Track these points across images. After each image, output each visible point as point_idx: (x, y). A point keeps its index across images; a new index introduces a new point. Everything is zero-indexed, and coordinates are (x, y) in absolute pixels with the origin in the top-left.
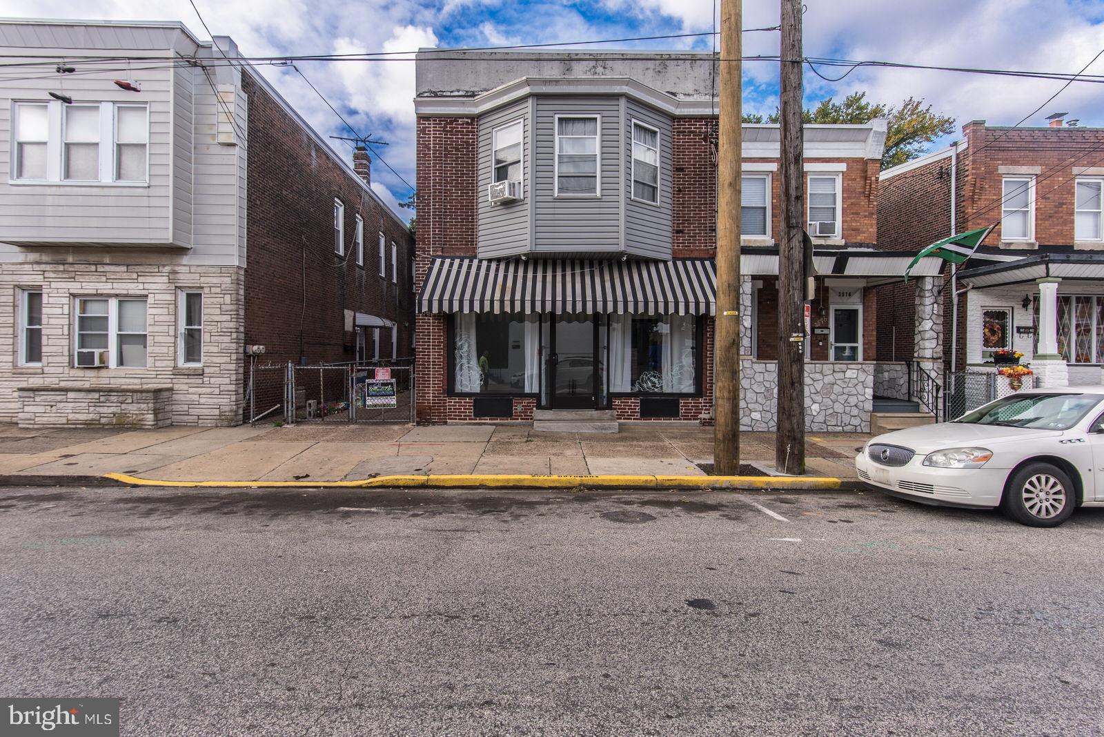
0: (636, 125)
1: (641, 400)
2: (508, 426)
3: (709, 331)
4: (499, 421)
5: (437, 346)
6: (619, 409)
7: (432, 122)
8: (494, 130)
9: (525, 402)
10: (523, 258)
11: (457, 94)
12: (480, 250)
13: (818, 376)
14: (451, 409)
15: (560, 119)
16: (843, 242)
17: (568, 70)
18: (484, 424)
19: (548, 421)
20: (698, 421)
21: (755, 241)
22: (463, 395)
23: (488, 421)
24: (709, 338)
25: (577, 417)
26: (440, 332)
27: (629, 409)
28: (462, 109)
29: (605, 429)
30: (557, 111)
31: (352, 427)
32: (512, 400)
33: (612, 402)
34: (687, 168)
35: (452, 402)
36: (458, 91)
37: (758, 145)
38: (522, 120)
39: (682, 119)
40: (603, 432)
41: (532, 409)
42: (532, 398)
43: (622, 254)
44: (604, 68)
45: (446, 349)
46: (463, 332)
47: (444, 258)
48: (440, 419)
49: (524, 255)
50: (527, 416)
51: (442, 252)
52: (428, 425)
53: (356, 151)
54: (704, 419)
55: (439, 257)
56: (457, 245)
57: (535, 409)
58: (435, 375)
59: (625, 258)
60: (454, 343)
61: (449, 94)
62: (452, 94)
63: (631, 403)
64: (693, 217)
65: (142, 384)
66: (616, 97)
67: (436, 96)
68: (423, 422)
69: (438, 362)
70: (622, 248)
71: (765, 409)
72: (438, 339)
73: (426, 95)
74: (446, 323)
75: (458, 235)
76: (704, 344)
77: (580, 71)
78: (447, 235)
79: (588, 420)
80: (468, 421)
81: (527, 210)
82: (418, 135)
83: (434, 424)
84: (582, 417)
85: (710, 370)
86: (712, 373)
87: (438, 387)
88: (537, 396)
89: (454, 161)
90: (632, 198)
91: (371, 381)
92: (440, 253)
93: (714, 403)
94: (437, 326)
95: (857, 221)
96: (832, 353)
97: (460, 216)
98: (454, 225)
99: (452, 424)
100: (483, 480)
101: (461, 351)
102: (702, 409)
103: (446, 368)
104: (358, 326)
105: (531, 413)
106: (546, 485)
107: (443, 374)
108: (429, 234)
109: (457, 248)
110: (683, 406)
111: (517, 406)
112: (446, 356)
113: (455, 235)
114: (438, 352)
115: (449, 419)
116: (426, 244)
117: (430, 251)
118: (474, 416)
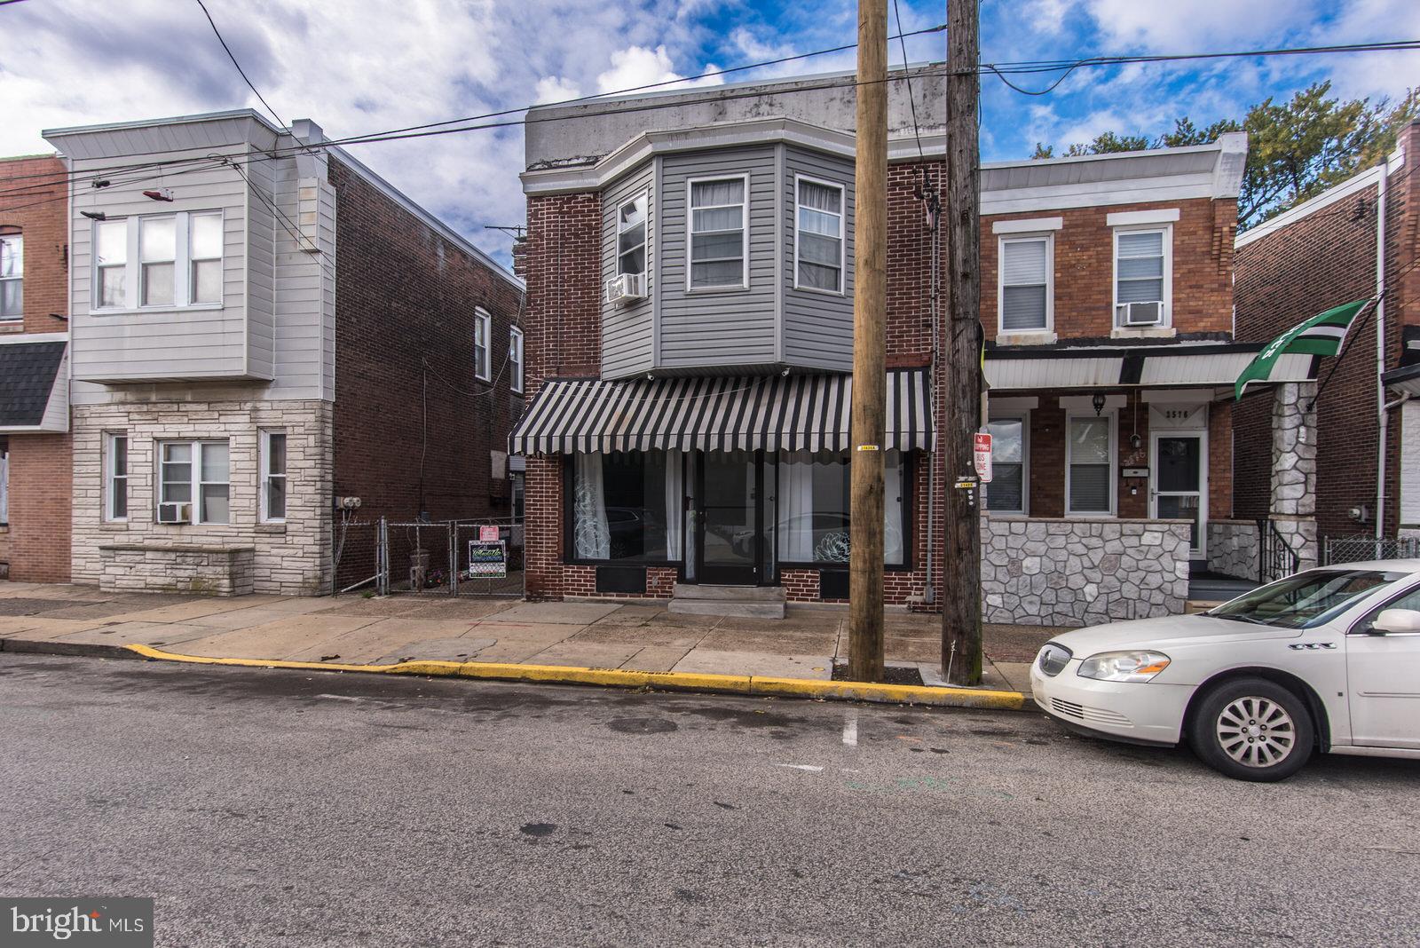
0: (801, 182)
1: (822, 573)
2: (640, 605)
3: (921, 475)
4: (628, 598)
5: (551, 497)
6: (790, 585)
7: (545, 203)
8: (619, 206)
9: (662, 574)
10: (649, 377)
11: (575, 162)
12: (605, 368)
13: (1095, 542)
14: (568, 580)
15: (694, 184)
16: (1173, 333)
17: (720, 113)
18: (610, 601)
19: (693, 600)
20: (906, 606)
21: (1026, 337)
22: (585, 562)
23: (614, 598)
24: (921, 484)
25: (732, 595)
27: (804, 586)
28: (580, 181)
29: (765, 613)
30: (689, 175)
31: (452, 600)
32: (645, 570)
33: (780, 575)
34: (891, 237)
35: (570, 571)
36: (578, 158)
37: (1030, 192)
38: (646, 190)
39: (899, 165)
40: (762, 616)
41: (672, 583)
42: (671, 567)
43: (782, 367)
44: (771, 105)
45: (562, 501)
46: (586, 478)
47: (559, 381)
48: (555, 593)
49: (651, 373)
50: (666, 593)
51: (558, 373)
52: (540, 601)
53: (517, 243)
54: (915, 603)
55: (552, 379)
56: (576, 362)
57: (675, 583)
58: (549, 535)
59: (786, 373)
60: (574, 494)
61: (566, 163)
62: (570, 163)
63: (808, 577)
64: (900, 308)
65: (223, 543)
66: (769, 146)
67: (551, 167)
68: (534, 597)
69: (553, 518)
70: (778, 358)
71: (1008, 590)
73: (537, 167)
74: (565, 467)
75: (578, 349)
77: (737, 112)
78: (564, 350)
79: (747, 599)
80: (589, 597)
81: (651, 312)
82: (529, 220)
83: (547, 599)
84: (739, 596)
85: (923, 531)
86: (926, 536)
87: (553, 551)
88: (680, 566)
89: (573, 251)
90: (796, 286)
91: (475, 543)
92: (554, 375)
93: (929, 580)
94: (551, 471)
95: (1198, 299)
96: (1153, 507)
97: (580, 324)
98: (573, 337)
99: (569, 601)
100: (525, 672)
101: (581, 504)
102: (911, 589)
103: (562, 526)
104: (513, 472)
105: (670, 588)
106: (604, 682)
107: (558, 535)
108: (542, 351)
109: (576, 368)
110: (884, 583)
111: (651, 579)
112: (562, 510)
113: (574, 350)
114: (552, 505)
115: (566, 594)
116: (538, 364)
117: (542, 373)
118: (598, 591)
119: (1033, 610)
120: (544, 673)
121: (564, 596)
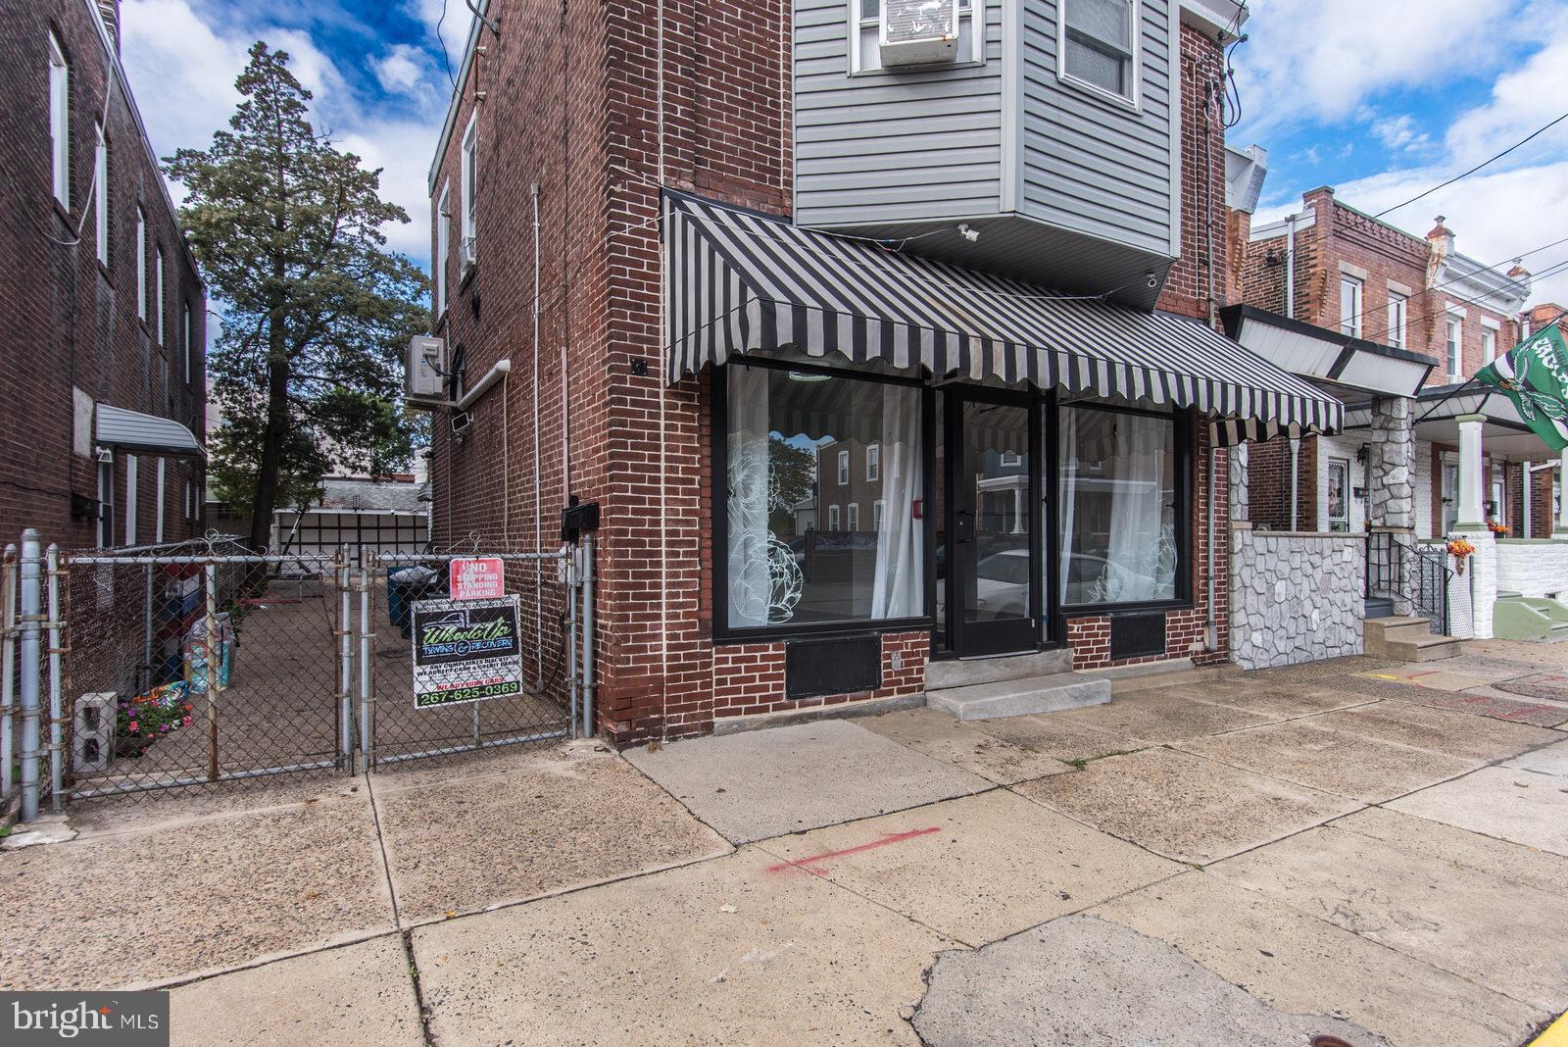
1: (1113, 620)
2: (869, 714)
3: (1202, 471)
4: (848, 704)
5: (684, 481)
6: (1080, 644)
9: (905, 645)
12: (799, 200)
13: (1316, 559)
14: (724, 682)
18: (814, 717)
20: (1188, 659)
22: (753, 636)
23: (823, 708)
24: (1200, 484)
25: (1008, 672)
26: (691, 440)
27: (1093, 643)
29: (1090, 697)
32: (877, 640)
33: (1066, 629)
35: (723, 660)
41: (921, 662)
45: (707, 492)
48: (694, 717)
49: (973, 225)
50: (912, 683)
51: (693, 182)
52: (657, 744)
54: (1197, 653)
55: (682, 194)
56: (734, 171)
57: (926, 660)
58: (677, 575)
60: (727, 475)
63: (1099, 628)
68: (639, 735)
69: (686, 534)
71: (1266, 624)
72: (686, 460)
74: (707, 410)
75: (737, 141)
79: (1028, 676)
80: (772, 715)
81: (1001, 98)
83: (674, 735)
85: (1203, 550)
86: (1207, 557)
87: (687, 615)
92: (690, 185)
93: (1211, 619)
94: (683, 418)
99: (730, 730)
101: (742, 501)
102: (1194, 633)
103: (708, 553)
104: (104, 444)
105: (920, 671)
107: (699, 575)
108: (654, 117)
109: (735, 182)
110: (1170, 629)
111: (889, 657)
112: (708, 513)
113: (729, 139)
114: (683, 502)
115: (720, 714)
116: (643, 147)
117: (655, 171)
118: (788, 697)
119: (1282, 646)
121: (715, 719)
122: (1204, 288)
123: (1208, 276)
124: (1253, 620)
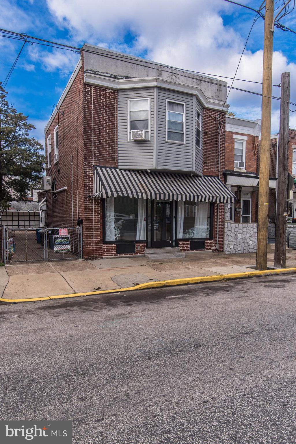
0: (197, 110)
1: (190, 242)
2: (133, 258)
4: (128, 255)
5: (97, 216)
6: (181, 246)
7: (93, 88)
8: (129, 100)
9: (141, 245)
10: (149, 171)
11: (106, 75)
12: (119, 164)
13: (252, 229)
14: (105, 250)
16: (245, 171)
17: (160, 74)
18: (122, 257)
19: (152, 253)
20: (211, 250)
22: (111, 242)
23: (123, 256)
24: (216, 213)
25: (164, 251)
26: (99, 208)
27: (185, 246)
28: (111, 84)
29: (179, 256)
30: (167, 98)
32: (135, 244)
33: (178, 243)
34: (209, 133)
35: (105, 247)
36: (107, 73)
38: (150, 98)
39: (207, 109)
41: (144, 248)
42: (144, 242)
44: (176, 77)
45: (102, 217)
48: (99, 256)
49: (149, 169)
50: (142, 252)
51: (100, 164)
52: (93, 260)
54: (214, 249)
55: (97, 166)
56: (107, 160)
57: (145, 248)
58: (96, 232)
59: (192, 175)
60: (105, 215)
61: (102, 74)
62: (104, 74)
63: (187, 243)
64: (210, 156)
66: (192, 95)
67: (95, 74)
69: (98, 225)
70: (194, 170)
71: (235, 244)
72: (98, 212)
73: (89, 72)
74: (101, 203)
75: (107, 155)
76: (214, 215)
78: (102, 154)
79: (169, 252)
80: (113, 256)
81: (153, 146)
82: (85, 94)
83: (96, 259)
84: (166, 251)
85: (216, 227)
86: (217, 229)
87: (98, 238)
88: (146, 242)
89: (105, 113)
90: (196, 146)
91: (56, 236)
93: (217, 242)
94: (97, 205)
95: (250, 163)
96: (241, 219)
97: (108, 144)
98: (105, 149)
99: (105, 259)
100: (188, 281)
101: (108, 219)
102: (213, 245)
103: (102, 228)
105: (144, 250)
106: (212, 280)
107: (100, 232)
108: (92, 153)
109: (107, 162)
110: (206, 244)
111: (137, 247)
112: (102, 221)
113: (106, 155)
114: (97, 219)
115: (104, 256)
116: (90, 159)
117: (92, 162)
118: (117, 253)
119: (239, 249)
120: (194, 280)
121: (103, 257)
122: (218, 169)
123: (219, 166)
124: (230, 243)
